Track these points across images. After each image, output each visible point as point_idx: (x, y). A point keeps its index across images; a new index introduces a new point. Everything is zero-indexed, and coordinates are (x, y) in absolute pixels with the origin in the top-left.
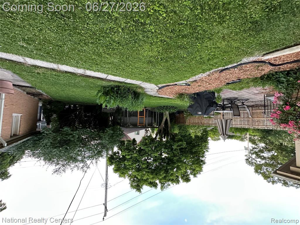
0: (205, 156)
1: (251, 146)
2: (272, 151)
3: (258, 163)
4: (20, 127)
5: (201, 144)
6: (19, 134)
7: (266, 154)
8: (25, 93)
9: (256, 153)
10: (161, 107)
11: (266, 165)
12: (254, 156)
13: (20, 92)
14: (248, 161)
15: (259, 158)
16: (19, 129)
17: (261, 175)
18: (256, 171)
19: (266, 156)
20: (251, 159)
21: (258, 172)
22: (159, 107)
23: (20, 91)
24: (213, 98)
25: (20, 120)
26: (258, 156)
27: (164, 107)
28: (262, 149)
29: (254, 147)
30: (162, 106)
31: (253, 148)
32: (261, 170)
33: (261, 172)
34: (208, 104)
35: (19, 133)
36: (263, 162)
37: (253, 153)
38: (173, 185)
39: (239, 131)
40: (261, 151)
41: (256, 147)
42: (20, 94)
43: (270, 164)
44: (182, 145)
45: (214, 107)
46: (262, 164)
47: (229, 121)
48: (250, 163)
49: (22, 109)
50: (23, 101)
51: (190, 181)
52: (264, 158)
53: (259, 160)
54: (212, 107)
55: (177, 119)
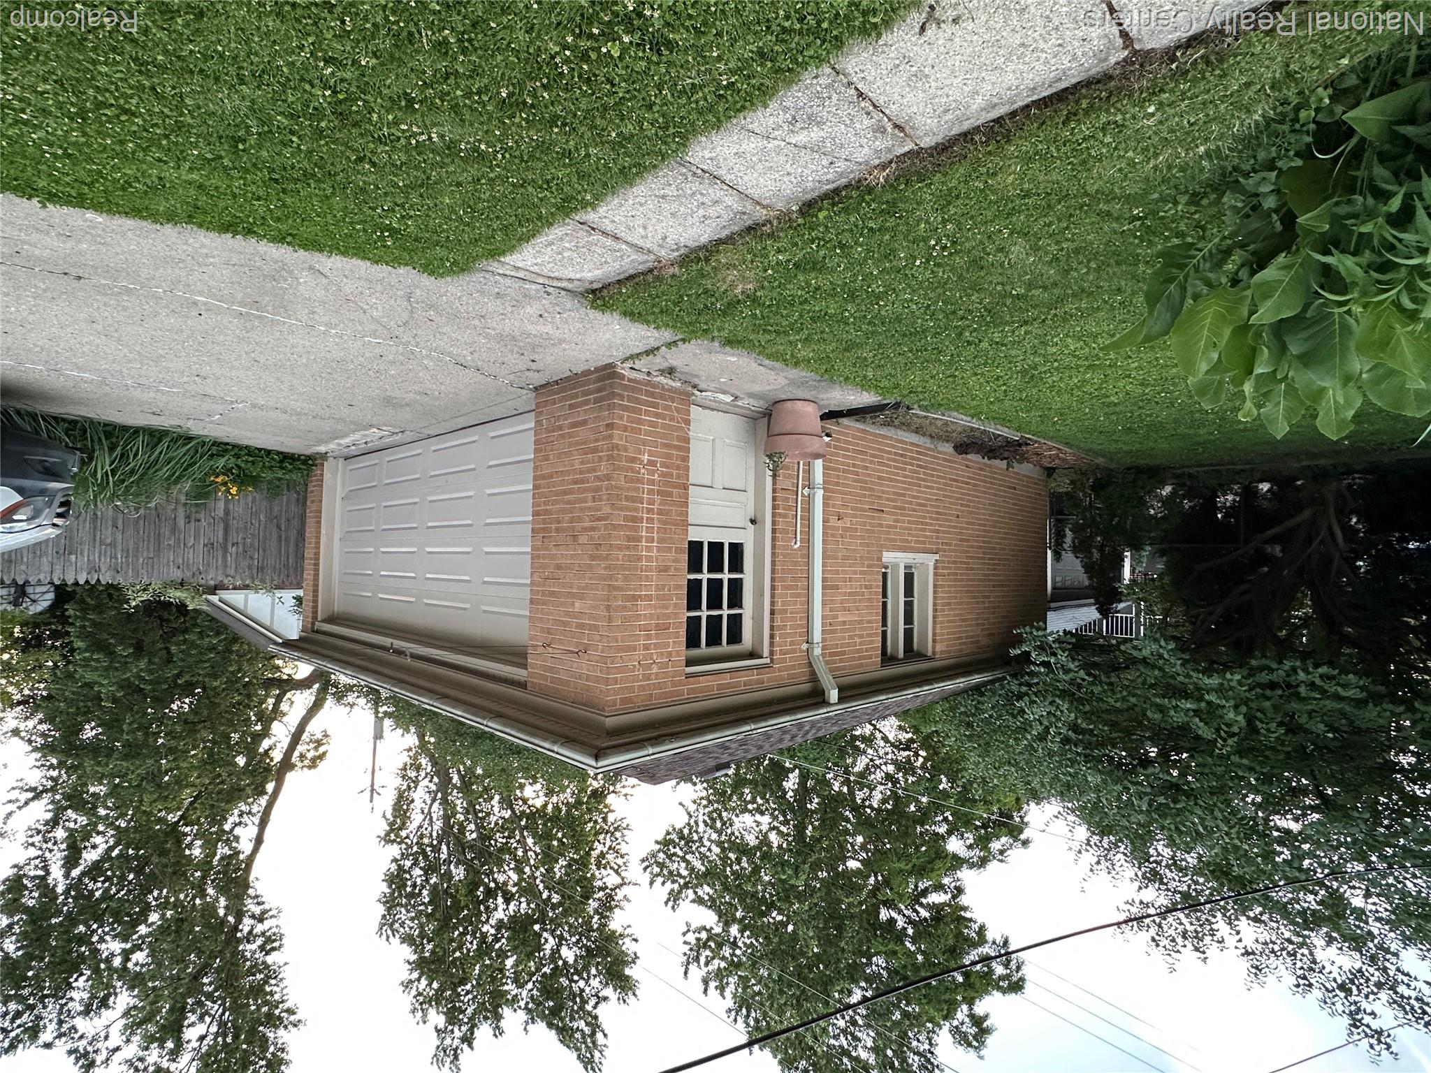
4: (934, 617)
6: (934, 653)
8: (948, 448)
13: (917, 446)
16: (934, 629)
23: (912, 444)
25: (935, 586)
35: (934, 647)
42: (913, 458)
49: (938, 531)
50: (938, 489)
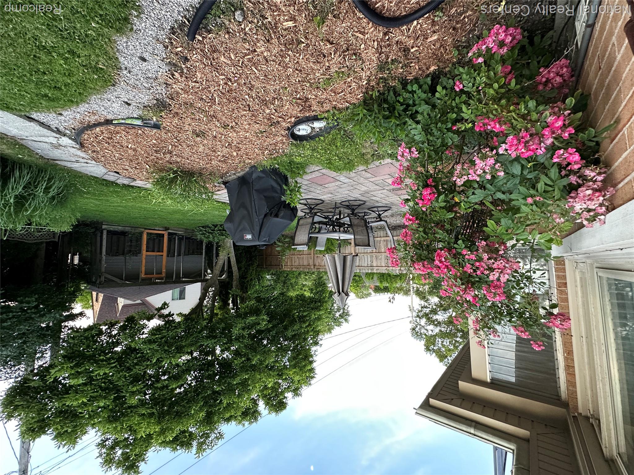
0: (320, 342)
1: (417, 302)
2: (448, 310)
3: (430, 333)
5: (309, 315)
7: (441, 317)
9: (426, 315)
10: (208, 226)
11: (442, 335)
12: (423, 321)
14: (416, 333)
15: (430, 324)
17: (434, 354)
18: (428, 349)
19: (441, 320)
20: (419, 327)
21: (430, 350)
22: (203, 227)
24: (279, 192)
26: (431, 321)
27: (215, 226)
28: (434, 307)
29: (423, 305)
30: (210, 225)
31: (422, 307)
32: (434, 345)
33: (435, 348)
34: (265, 210)
36: (437, 330)
37: (423, 316)
38: (244, 425)
39: (387, 279)
40: (434, 312)
41: (426, 304)
43: (447, 333)
44: (259, 324)
45: (282, 218)
46: (436, 335)
47: (349, 259)
48: (418, 336)
51: (285, 408)
52: (439, 324)
53: (431, 327)
54: (276, 216)
55: (265, 256)
